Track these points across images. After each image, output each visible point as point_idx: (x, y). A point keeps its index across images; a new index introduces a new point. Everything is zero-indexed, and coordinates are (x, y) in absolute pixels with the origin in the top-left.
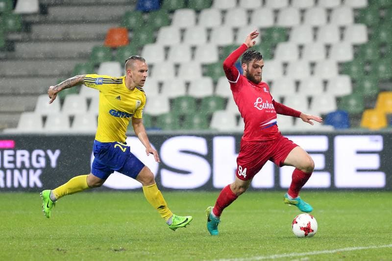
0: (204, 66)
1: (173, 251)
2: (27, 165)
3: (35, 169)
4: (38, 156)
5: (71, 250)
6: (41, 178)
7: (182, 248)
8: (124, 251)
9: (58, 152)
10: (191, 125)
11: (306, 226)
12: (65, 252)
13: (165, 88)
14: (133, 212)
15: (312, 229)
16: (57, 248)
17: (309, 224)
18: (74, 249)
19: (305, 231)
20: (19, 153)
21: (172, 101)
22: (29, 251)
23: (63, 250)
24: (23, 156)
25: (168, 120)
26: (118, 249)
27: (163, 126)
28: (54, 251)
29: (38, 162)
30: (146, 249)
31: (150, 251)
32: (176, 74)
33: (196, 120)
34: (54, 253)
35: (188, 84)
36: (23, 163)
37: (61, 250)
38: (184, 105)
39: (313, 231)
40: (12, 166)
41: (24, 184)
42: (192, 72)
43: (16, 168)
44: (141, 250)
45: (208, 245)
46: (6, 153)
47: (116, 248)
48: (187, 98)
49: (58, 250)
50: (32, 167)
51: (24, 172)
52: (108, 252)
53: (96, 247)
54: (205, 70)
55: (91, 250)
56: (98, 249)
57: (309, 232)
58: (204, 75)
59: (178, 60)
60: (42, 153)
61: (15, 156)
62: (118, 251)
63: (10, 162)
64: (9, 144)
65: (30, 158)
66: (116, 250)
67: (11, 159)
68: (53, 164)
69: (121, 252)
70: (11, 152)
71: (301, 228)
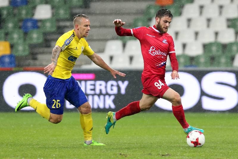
0: (228, 20)
1: (205, 156)
2: (104, 92)
3: (110, 95)
4: (112, 85)
5: (130, 155)
6: (114, 101)
7: (211, 154)
8: (169, 156)
9: (126, 83)
10: (219, 63)
11: (195, 140)
12: (126, 156)
13: (200, 36)
14: (176, 127)
15: (200, 143)
16: (120, 153)
17: (197, 139)
18: (132, 154)
19: (194, 144)
20: (98, 83)
21: (205, 46)
22: (100, 155)
23: (124, 155)
24: (101, 85)
25: (202, 60)
26: (165, 154)
27: (198, 64)
28: (118, 155)
29: (112, 90)
30: (185, 155)
31: (188, 156)
32: (208, 26)
33: (223, 60)
34: (117, 157)
35: (217, 34)
36: (101, 90)
37: (123, 155)
38: (214, 49)
39: (200, 144)
40: (92, 92)
41: (101, 106)
42: (220, 24)
43: (95, 94)
44: (182, 156)
45: (231, 152)
46: (89, 83)
47: (163, 154)
48: (216, 44)
49: (121, 154)
50: (107, 94)
51: (102, 97)
52: (158, 156)
53: (149, 153)
54: (230, 23)
55: (145, 155)
56: (150, 154)
57: (197, 145)
58: (229, 27)
59: (209, 16)
60: (114, 83)
61: (94, 85)
62: (165, 156)
63: (92, 90)
64: (90, 76)
65: (106, 87)
66: (163, 155)
67: (92, 87)
68: (123, 91)
69: (167, 157)
70: (92, 82)
71: (192, 142)
